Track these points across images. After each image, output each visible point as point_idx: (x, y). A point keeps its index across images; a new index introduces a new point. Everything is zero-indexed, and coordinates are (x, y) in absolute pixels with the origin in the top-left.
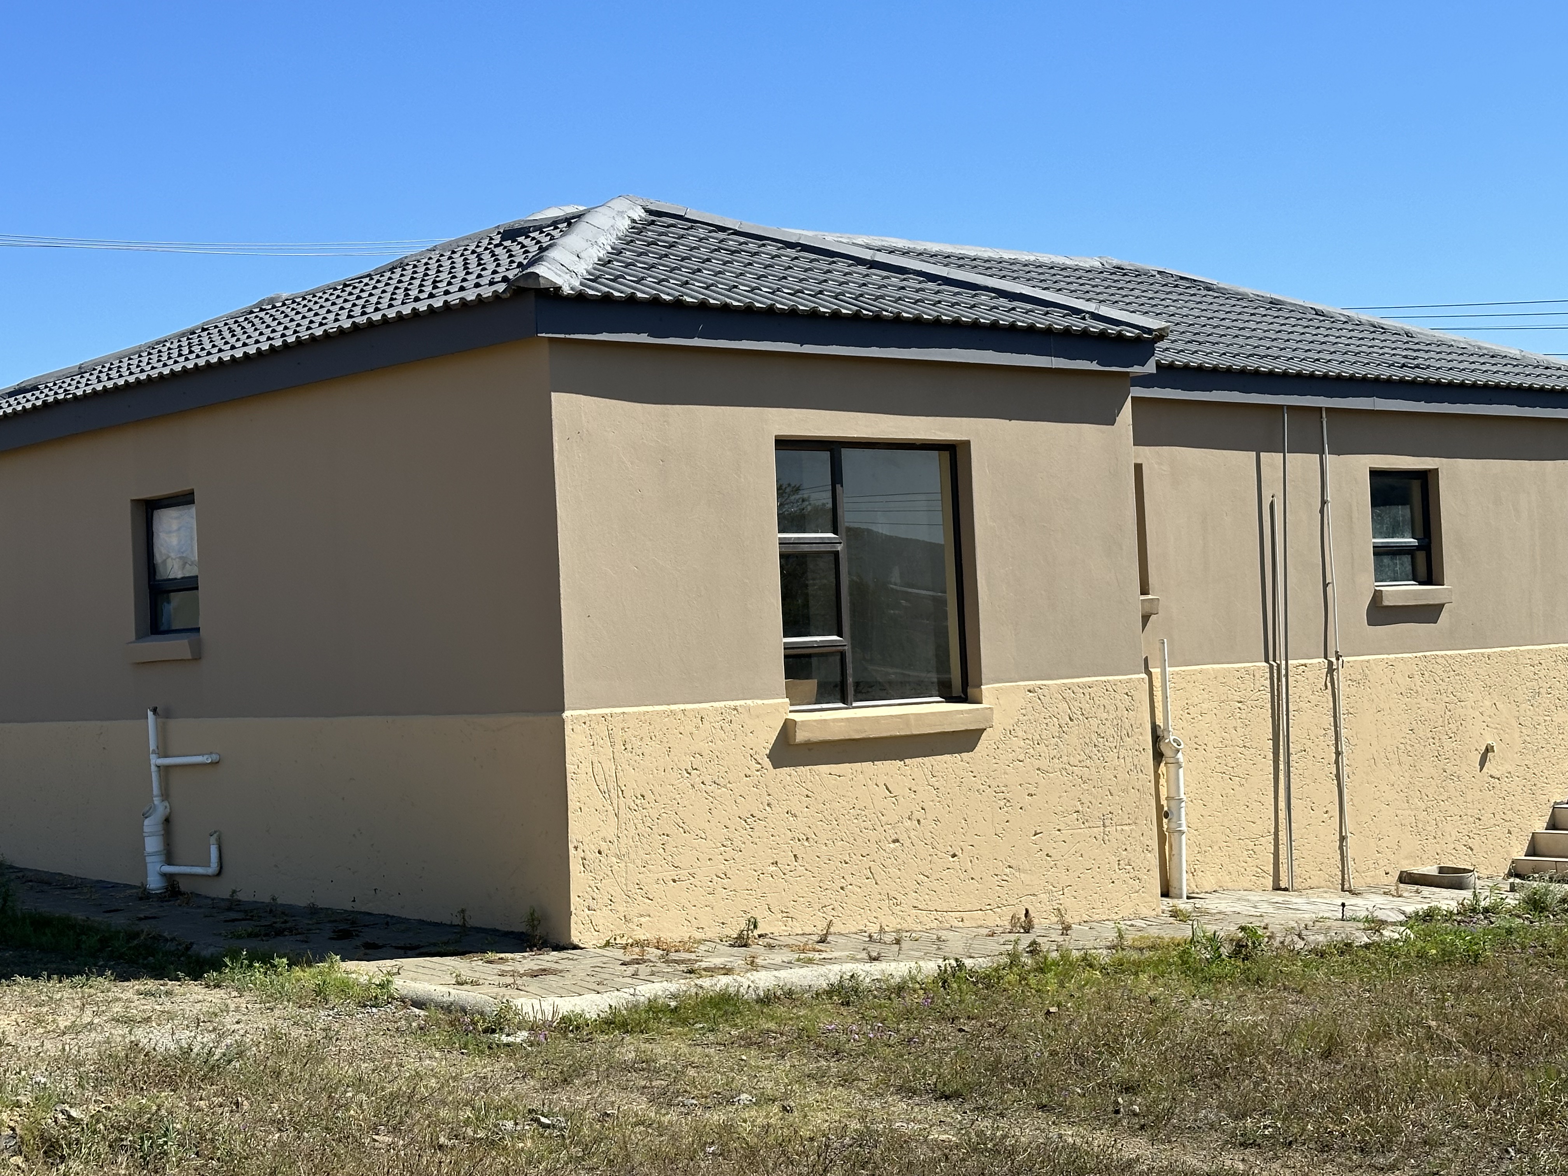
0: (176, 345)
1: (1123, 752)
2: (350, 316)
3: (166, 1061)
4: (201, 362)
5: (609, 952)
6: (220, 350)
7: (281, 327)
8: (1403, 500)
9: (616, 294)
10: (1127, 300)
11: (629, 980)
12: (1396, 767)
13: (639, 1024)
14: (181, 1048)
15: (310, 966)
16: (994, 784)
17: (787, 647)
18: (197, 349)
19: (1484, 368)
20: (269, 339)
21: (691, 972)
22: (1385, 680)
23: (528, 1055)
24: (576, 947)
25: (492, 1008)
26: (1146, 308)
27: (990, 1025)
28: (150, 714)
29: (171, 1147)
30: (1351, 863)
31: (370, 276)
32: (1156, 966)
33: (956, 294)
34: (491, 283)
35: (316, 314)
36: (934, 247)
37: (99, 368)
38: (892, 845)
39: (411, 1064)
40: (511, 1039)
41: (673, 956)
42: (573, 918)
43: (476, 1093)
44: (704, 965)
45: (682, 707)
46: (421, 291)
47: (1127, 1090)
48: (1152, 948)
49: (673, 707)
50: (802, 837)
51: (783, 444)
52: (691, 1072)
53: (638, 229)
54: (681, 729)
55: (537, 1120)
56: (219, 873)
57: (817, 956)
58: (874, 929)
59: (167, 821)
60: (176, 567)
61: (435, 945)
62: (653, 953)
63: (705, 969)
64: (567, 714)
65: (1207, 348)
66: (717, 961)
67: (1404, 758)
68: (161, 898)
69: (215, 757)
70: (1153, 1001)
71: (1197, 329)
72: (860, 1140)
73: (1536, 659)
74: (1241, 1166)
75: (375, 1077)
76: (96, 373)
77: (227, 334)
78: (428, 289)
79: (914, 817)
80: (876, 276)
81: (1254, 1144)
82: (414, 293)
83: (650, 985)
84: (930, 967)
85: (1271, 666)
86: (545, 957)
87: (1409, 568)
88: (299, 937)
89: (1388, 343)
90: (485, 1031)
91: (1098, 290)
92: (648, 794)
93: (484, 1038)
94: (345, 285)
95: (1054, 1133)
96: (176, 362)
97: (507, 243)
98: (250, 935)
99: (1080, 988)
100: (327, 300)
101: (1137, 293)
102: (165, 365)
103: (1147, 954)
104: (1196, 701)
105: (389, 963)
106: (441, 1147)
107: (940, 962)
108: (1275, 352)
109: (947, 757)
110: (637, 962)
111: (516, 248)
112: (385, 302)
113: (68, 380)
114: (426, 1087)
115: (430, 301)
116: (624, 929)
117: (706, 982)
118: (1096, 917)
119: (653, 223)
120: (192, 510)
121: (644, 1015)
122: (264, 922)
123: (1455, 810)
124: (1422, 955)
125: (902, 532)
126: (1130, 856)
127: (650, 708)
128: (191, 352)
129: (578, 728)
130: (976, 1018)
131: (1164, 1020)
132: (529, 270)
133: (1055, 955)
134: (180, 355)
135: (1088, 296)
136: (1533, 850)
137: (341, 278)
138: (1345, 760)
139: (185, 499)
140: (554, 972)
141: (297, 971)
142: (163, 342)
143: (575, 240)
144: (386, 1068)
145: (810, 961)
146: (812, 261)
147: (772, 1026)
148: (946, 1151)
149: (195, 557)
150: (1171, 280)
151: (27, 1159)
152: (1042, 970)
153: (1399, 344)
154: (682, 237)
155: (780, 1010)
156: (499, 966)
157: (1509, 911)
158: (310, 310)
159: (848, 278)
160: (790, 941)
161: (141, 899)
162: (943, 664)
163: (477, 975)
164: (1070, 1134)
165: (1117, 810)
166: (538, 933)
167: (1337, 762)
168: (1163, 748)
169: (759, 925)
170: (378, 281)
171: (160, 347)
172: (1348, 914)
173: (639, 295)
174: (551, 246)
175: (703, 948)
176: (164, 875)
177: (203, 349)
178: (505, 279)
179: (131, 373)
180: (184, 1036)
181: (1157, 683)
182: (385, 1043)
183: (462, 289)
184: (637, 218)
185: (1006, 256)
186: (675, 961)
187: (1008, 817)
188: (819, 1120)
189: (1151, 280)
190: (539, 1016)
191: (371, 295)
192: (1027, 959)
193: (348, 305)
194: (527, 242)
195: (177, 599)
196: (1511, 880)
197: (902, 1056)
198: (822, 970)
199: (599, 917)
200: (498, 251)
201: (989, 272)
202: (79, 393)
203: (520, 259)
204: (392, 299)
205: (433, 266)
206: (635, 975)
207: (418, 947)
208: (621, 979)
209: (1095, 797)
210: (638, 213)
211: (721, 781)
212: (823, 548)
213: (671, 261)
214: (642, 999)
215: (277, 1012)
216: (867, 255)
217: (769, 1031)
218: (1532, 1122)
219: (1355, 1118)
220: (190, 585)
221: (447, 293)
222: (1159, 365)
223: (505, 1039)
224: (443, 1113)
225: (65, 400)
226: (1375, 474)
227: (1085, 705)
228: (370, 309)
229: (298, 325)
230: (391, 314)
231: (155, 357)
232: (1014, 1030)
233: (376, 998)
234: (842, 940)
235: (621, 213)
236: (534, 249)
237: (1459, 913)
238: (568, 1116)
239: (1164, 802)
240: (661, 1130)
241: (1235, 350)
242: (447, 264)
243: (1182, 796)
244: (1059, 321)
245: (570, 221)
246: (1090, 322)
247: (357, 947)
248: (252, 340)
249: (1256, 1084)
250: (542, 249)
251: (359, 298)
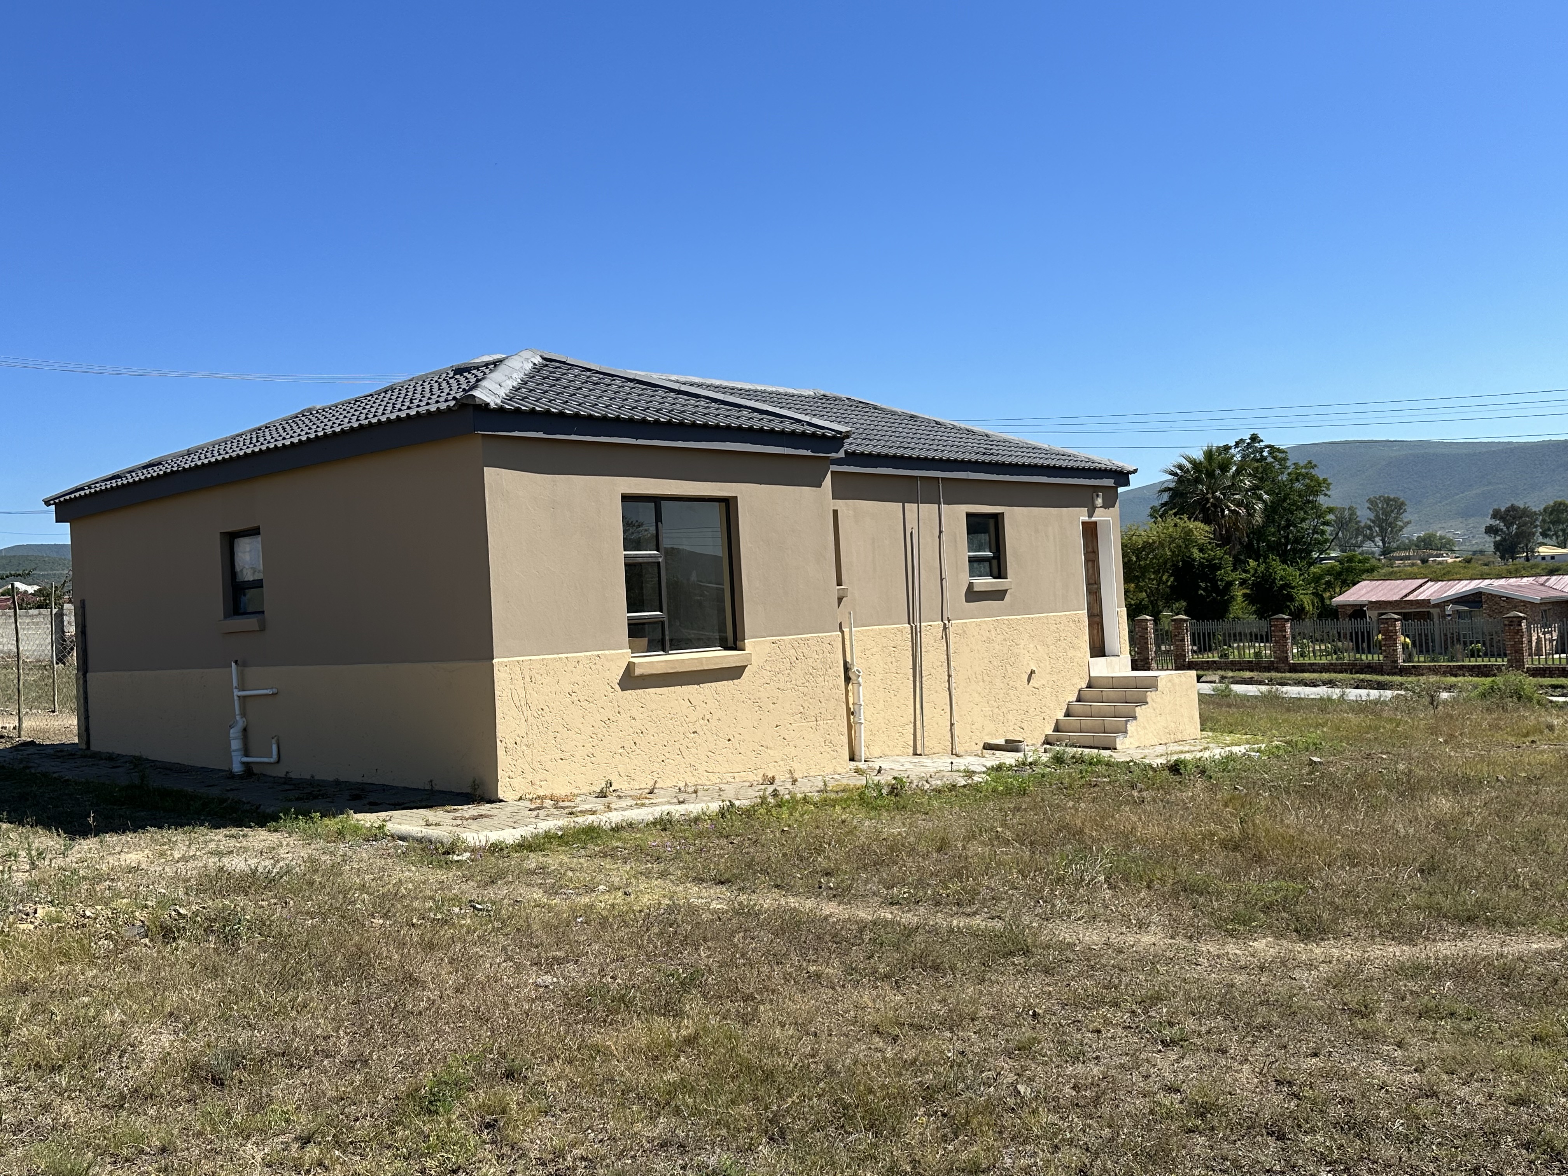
0: (249, 437)
1: (827, 678)
2: (358, 420)
3: (243, 877)
4: (264, 448)
5: (521, 803)
6: (276, 440)
7: (315, 426)
8: (985, 531)
9: (523, 408)
10: (829, 414)
11: (533, 820)
12: (981, 683)
13: (539, 846)
14: (251, 869)
15: (334, 817)
16: (752, 698)
17: (629, 619)
18: (261, 439)
19: (1029, 455)
20: (307, 433)
21: (571, 814)
22: (975, 634)
23: (470, 867)
24: (501, 801)
25: (448, 840)
26: (839, 420)
27: (749, 839)
28: (233, 664)
29: (243, 931)
30: (956, 738)
31: (371, 395)
32: (846, 801)
33: (728, 410)
34: (446, 401)
35: (337, 419)
36: (717, 382)
37: (200, 451)
38: (693, 735)
39: (397, 875)
40: (460, 858)
41: (561, 804)
42: (499, 784)
43: (436, 891)
44: (579, 809)
45: (566, 655)
46: (403, 405)
47: (827, 874)
48: (844, 791)
49: (560, 656)
50: (639, 731)
51: (626, 498)
52: (570, 874)
53: (537, 369)
54: (566, 669)
55: (474, 907)
56: (278, 762)
57: (647, 801)
58: (682, 785)
59: (245, 730)
60: (249, 573)
61: (414, 802)
62: (548, 803)
63: (580, 812)
64: (495, 661)
65: (874, 443)
66: (588, 807)
67: (986, 678)
68: (241, 777)
69: (275, 691)
70: (843, 822)
71: (868, 432)
72: (670, 909)
73: (1058, 620)
74: (890, 916)
75: (374, 884)
76: (198, 454)
77: (281, 430)
78: (407, 404)
79: (706, 718)
80: (682, 399)
81: (897, 903)
82: (398, 406)
83: (546, 822)
84: (714, 807)
85: (912, 627)
86: (482, 807)
87: (988, 569)
88: (327, 800)
89: (976, 441)
90: (444, 854)
91: (812, 408)
92: (546, 708)
93: (442, 858)
94: (356, 401)
95: (783, 901)
96: (248, 447)
97: (457, 377)
98: (297, 799)
99: (802, 815)
100: (344, 410)
101: (835, 410)
102: (241, 449)
103: (840, 795)
104: (869, 647)
105: (384, 814)
106: (413, 925)
107: (721, 804)
108: (913, 445)
109: (725, 682)
110: (538, 808)
111: (462, 380)
112: (380, 411)
113: (181, 459)
114: (405, 889)
115: (408, 411)
116: (531, 789)
117: (580, 820)
118: (812, 774)
119: (547, 365)
120: (259, 539)
121: (542, 841)
122: (305, 791)
123: (1014, 707)
124: (994, 790)
125: (698, 550)
126: (832, 738)
127: (546, 657)
128: (258, 441)
129: (502, 669)
130: (741, 835)
131: (850, 832)
132: (470, 393)
133: (787, 797)
134: (251, 443)
135: (806, 412)
136: (1057, 729)
137: (354, 397)
138: (953, 680)
139: (254, 532)
140: (487, 816)
141: (326, 821)
142: (241, 435)
143: (497, 375)
144: (381, 878)
145: (643, 805)
146: (643, 390)
147: (619, 844)
148: (718, 915)
149: (261, 567)
150: (854, 403)
151: (151, 940)
152: (780, 806)
153: (982, 441)
154: (565, 374)
155: (625, 834)
156: (453, 814)
157: (1043, 764)
158: (333, 416)
159: (665, 400)
160: (632, 793)
161: (229, 778)
162: (722, 628)
163: (439, 820)
164: (793, 902)
165: (823, 711)
166: (477, 793)
167: (949, 681)
168: (851, 675)
169: (613, 784)
170: (377, 399)
171: (238, 438)
172: (954, 768)
173: (538, 409)
174: (483, 378)
175: (579, 799)
176: (243, 763)
177: (265, 440)
178: (454, 398)
179: (220, 454)
180: (253, 862)
181: (847, 637)
182: (381, 863)
183: (428, 404)
184: (537, 362)
185: (759, 388)
186: (562, 808)
187: (761, 717)
188: (646, 899)
189: (843, 403)
190: (477, 843)
191: (372, 407)
192: (771, 800)
193: (357, 413)
194: (469, 376)
195: (250, 593)
196: (1045, 746)
197: (696, 859)
198: (650, 810)
199: (516, 782)
200: (451, 381)
201: (749, 397)
202: (187, 466)
203: (464, 386)
204: (384, 410)
205: (411, 389)
206: (537, 817)
207: (403, 804)
208: (528, 819)
209: (811, 704)
210: (538, 360)
211: (590, 699)
212: (650, 560)
213: (558, 389)
214: (541, 831)
215: (313, 846)
216: (676, 386)
217: (617, 847)
218: (1052, 885)
219: (955, 886)
220: (258, 584)
221: (418, 406)
222: (846, 452)
223: (456, 858)
224: (416, 904)
225: (178, 471)
226: (969, 515)
227: (805, 651)
228: (371, 416)
229: (326, 425)
230: (384, 419)
231: (235, 444)
232: (763, 841)
233: (376, 835)
234: (662, 792)
235: (527, 359)
236: (473, 380)
237: (1016, 766)
238: (493, 903)
239: (851, 706)
240: (550, 909)
241: (890, 444)
242: (420, 389)
243: (862, 702)
244: (789, 427)
245: (496, 363)
246: (806, 427)
247: (364, 805)
248: (296, 434)
249: (900, 868)
250: (478, 381)
251: (364, 408)
